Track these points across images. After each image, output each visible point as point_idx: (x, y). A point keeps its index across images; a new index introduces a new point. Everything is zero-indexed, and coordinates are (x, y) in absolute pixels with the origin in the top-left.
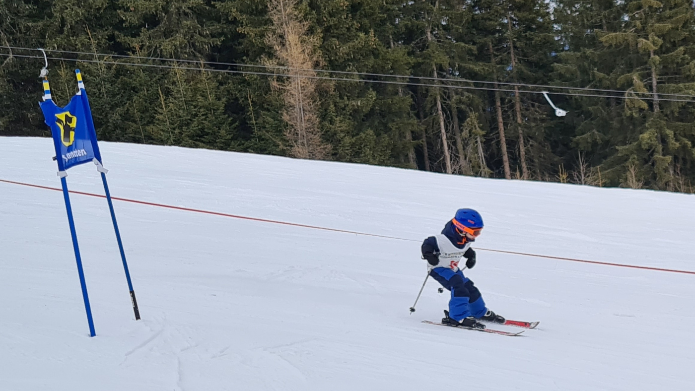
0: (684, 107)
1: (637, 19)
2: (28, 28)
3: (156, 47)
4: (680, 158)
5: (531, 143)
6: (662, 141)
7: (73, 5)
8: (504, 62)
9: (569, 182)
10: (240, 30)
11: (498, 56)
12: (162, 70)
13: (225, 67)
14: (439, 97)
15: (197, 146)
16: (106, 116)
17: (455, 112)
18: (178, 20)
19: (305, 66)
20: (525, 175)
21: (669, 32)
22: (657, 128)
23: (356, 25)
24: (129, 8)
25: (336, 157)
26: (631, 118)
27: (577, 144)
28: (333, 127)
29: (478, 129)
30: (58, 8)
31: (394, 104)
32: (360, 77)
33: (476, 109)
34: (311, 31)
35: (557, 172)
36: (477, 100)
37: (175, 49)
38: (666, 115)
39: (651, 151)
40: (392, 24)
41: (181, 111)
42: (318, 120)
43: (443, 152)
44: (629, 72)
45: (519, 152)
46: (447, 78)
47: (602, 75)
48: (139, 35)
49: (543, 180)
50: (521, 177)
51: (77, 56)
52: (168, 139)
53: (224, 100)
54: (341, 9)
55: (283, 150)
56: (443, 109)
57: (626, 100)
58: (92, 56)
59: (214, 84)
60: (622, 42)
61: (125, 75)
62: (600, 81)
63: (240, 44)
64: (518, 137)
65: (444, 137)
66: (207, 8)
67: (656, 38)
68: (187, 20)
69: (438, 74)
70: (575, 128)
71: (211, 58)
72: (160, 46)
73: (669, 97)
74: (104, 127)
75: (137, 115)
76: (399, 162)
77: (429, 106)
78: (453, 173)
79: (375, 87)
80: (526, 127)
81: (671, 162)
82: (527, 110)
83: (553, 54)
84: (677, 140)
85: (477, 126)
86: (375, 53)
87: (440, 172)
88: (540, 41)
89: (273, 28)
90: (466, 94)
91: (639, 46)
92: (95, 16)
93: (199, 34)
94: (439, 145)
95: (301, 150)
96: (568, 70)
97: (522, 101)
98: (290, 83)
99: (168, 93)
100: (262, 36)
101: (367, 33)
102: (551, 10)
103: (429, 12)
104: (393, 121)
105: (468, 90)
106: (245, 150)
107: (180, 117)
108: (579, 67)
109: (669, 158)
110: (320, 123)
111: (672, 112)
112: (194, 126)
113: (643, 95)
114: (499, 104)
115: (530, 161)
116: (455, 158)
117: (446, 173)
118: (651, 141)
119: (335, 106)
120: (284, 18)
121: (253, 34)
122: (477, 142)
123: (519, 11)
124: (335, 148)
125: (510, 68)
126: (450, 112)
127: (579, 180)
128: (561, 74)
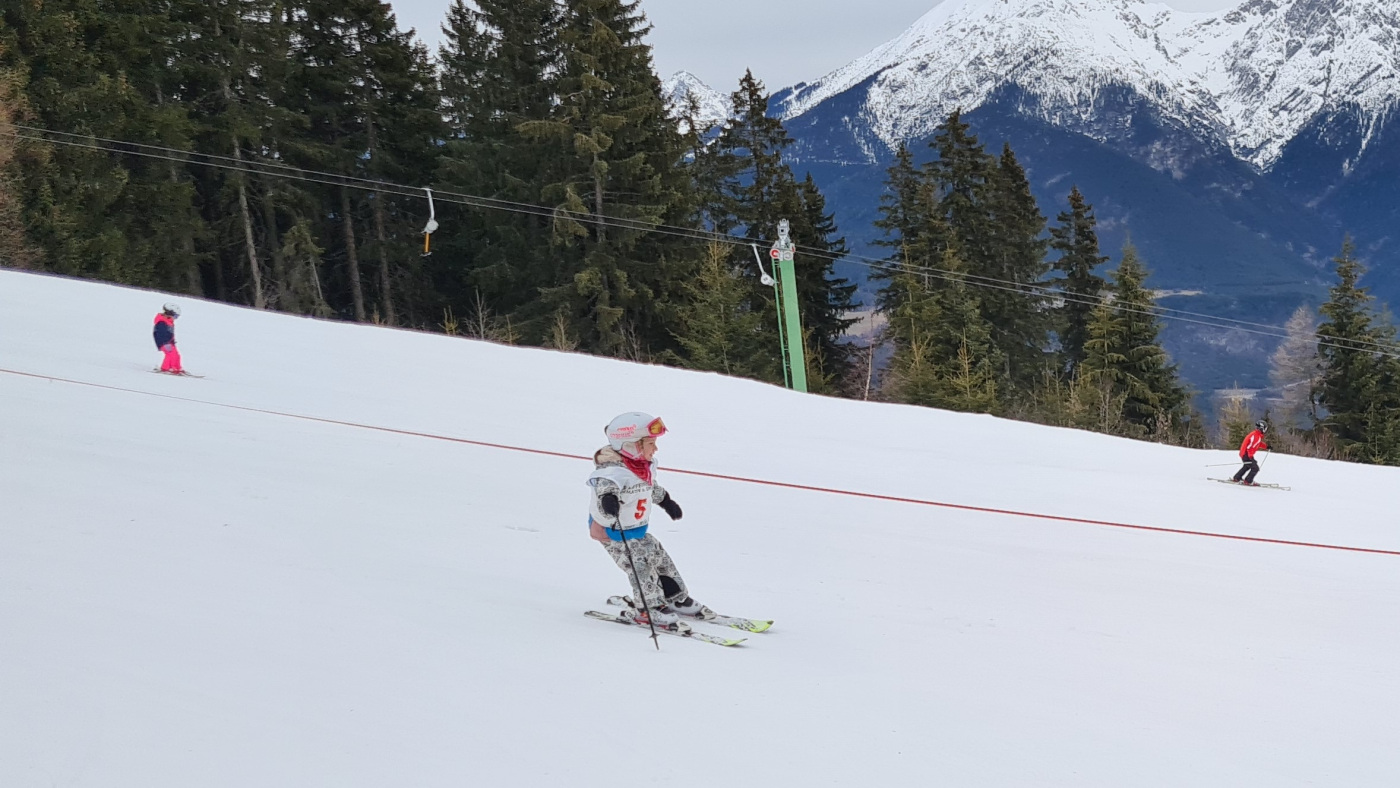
0: (643, 240)
1: (574, 104)
4: (637, 312)
5: (400, 272)
6: (609, 286)
8: (357, 145)
9: (460, 335)
11: (346, 135)
14: (242, 190)
17: (270, 214)
20: (390, 319)
21: (623, 129)
22: (603, 266)
23: (94, 60)
25: (53, 267)
26: (563, 247)
27: (476, 279)
28: (48, 219)
29: (311, 244)
31: (160, 192)
32: (100, 143)
33: (308, 213)
35: (439, 320)
36: (310, 200)
39: (592, 298)
40: (160, 66)
42: (19, 206)
43: (249, 275)
44: (560, 181)
45: (380, 284)
46: (258, 161)
47: (517, 180)
49: (418, 329)
50: (382, 322)
56: (250, 209)
57: (555, 221)
60: (549, 135)
62: (515, 190)
64: (379, 262)
65: (252, 252)
67: (603, 135)
69: (242, 152)
73: (620, 222)
76: (170, 285)
77: (225, 201)
78: (266, 308)
79: (128, 161)
80: (392, 247)
81: (623, 316)
82: (394, 221)
83: (441, 142)
84: (631, 286)
85: (309, 239)
86: (127, 107)
87: (243, 305)
88: (418, 120)
90: (290, 187)
91: (577, 143)
94: (242, 264)
96: (462, 167)
97: (387, 207)
101: (113, 74)
102: (438, 75)
103: (227, 54)
104: (161, 219)
105: (295, 183)
108: (481, 165)
109: (619, 311)
110: (24, 211)
111: (626, 246)
113: (582, 216)
114: (347, 208)
115: (399, 299)
116: (269, 286)
117: (252, 307)
118: (592, 284)
119: (53, 187)
122: (308, 264)
123: (383, 70)
124: (50, 255)
125: (367, 156)
126: (263, 213)
127: (477, 333)
128: (450, 172)
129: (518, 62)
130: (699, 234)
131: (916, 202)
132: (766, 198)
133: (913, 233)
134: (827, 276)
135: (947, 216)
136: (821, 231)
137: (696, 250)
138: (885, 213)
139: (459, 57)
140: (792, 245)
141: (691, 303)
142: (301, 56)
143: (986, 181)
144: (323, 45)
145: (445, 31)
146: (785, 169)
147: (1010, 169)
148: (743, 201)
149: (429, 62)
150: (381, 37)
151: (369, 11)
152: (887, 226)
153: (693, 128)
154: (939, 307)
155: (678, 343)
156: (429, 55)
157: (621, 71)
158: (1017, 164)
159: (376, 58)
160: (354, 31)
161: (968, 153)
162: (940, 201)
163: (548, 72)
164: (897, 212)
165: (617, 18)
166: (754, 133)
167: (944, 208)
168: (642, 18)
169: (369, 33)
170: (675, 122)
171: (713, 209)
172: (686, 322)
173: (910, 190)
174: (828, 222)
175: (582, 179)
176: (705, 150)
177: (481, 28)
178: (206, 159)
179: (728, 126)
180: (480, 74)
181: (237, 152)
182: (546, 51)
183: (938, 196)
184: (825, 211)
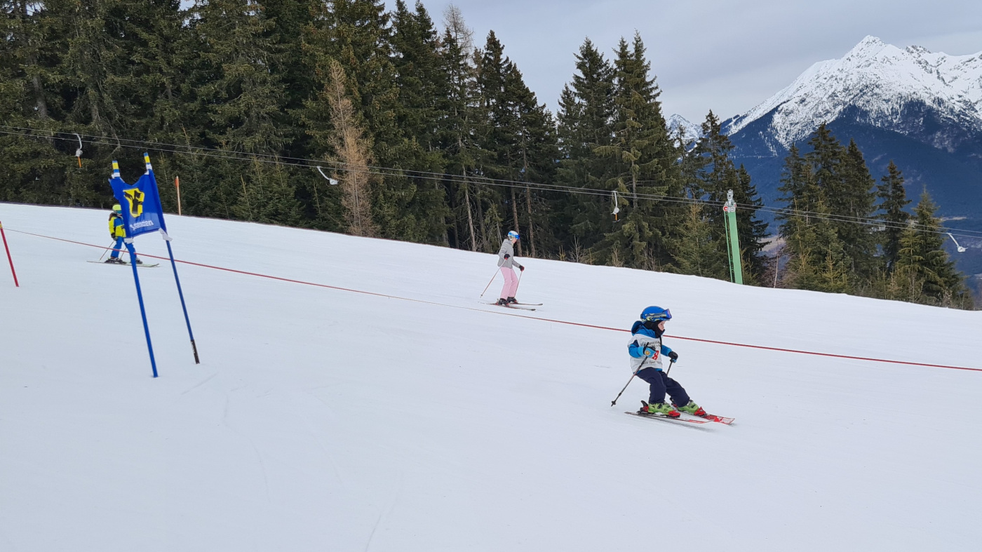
0: (656, 205)
1: (622, 136)
2: (133, 124)
3: (239, 144)
4: (653, 244)
5: (538, 229)
6: (639, 231)
7: (171, 107)
8: (519, 166)
9: (567, 260)
10: (307, 132)
11: (514, 161)
12: (244, 162)
13: (295, 162)
14: (467, 191)
15: (272, 223)
16: (198, 196)
17: (479, 204)
18: (258, 122)
19: (360, 163)
20: (534, 254)
21: (646, 147)
22: (636, 221)
23: (402, 132)
24: (217, 111)
25: (384, 235)
27: (574, 231)
28: (382, 212)
29: (497, 217)
30: (158, 109)
31: (431, 195)
32: (404, 173)
33: (496, 202)
34: (365, 135)
35: (558, 252)
36: (497, 195)
37: (255, 145)
38: (643, 211)
39: (630, 238)
40: (430, 133)
41: (260, 195)
42: (370, 206)
43: (469, 234)
44: (615, 177)
45: (529, 236)
46: (474, 177)
47: (594, 178)
48: (226, 134)
49: (547, 258)
50: (530, 255)
51: (174, 148)
52: (249, 215)
53: (294, 187)
54: (389, 119)
55: (342, 229)
56: (470, 201)
58: (187, 148)
59: (286, 175)
60: (610, 153)
61: (213, 165)
62: (593, 183)
63: (308, 144)
64: (528, 224)
65: (471, 222)
66: (281, 114)
67: (636, 151)
68: (264, 123)
69: (467, 173)
70: (572, 218)
71: (283, 153)
72: (242, 143)
73: (647, 197)
74: (196, 205)
75: (223, 197)
76: (435, 241)
77: (459, 198)
78: (477, 251)
79: (416, 181)
80: (535, 217)
81: (646, 247)
82: (536, 203)
83: (558, 161)
84: (650, 230)
85: (497, 215)
86: (416, 154)
87: (467, 250)
88: (547, 151)
89: (335, 131)
90: (488, 189)
91: (623, 157)
92: (190, 117)
93: (275, 134)
94: (466, 229)
95: (355, 229)
96: (568, 173)
97: (532, 196)
98: (348, 175)
99: (248, 180)
100: (326, 138)
101: (410, 138)
102: (557, 126)
103: (460, 125)
104: (431, 209)
105: (490, 186)
106: (311, 227)
107: (258, 199)
108: (577, 171)
109: (644, 244)
110: (372, 208)
111: (648, 209)
112: (270, 207)
113: (626, 195)
114: (514, 198)
115: (538, 243)
116: (479, 239)
117: (471, 250)
118: (631, 230)
119: (384, 195)
120: (344, 124)
121: (318, 136)
122: (496, 227)
123: (531, 126)
124: (383, 229)
125: (523, 171)
126: (476, 203)
127: (575, 259)
128: (562, 176)
129: (595, 116)
130: (685, 200)
131: (800, 175)
132: (720, 179)
133: (799, 193)
134: (752, 220)
135: (819, 182)
136: (750, 195)
137: (683, 209)
138: (783, 184)
139: (566, 116)
140: (735, 203)
141: (681, 237)
142: (493, 123)
143: (840, 161)
144: (503, 116)
145: (560, 103)
146: (729, 162)
147: (854, 153)
148: (707, 181)
149: (553, 120)
150: (530, 109)
151: (525, 97)
152: (784, 190)
153: (681, 144)
154: (814, 234)
155: (674, 260)
156: (552, 117)
157: (646, 116)
158: (858, 151)
159: (528, 120)
160: (518, 107)
161: (830, 146)
162: (815, 174)
163: (610, 120)
164: (790, 181)
165: (644, 89)
166: (713, 145)
167: (816, 178)
168: (657, 88)
169: (524, 108)
170: (673, 141)
171: (692, 187)
172: (679, 248)
173: (798, 169)
174: (752, 190)
175: (626, 175)
176: (687, 155)
177: (577, 100)
178: (451, 178)
179: (699, 141)
180: (576, 124)
181: (465, 173)
182: (609, 109)
183: (813, 172)
184: (751, 185)
